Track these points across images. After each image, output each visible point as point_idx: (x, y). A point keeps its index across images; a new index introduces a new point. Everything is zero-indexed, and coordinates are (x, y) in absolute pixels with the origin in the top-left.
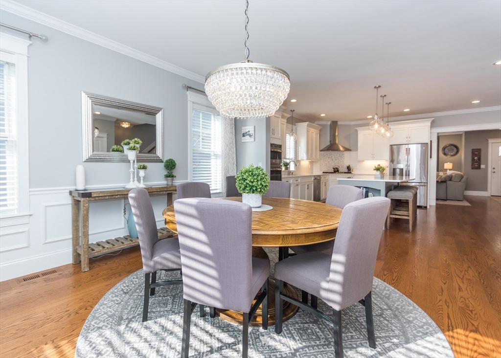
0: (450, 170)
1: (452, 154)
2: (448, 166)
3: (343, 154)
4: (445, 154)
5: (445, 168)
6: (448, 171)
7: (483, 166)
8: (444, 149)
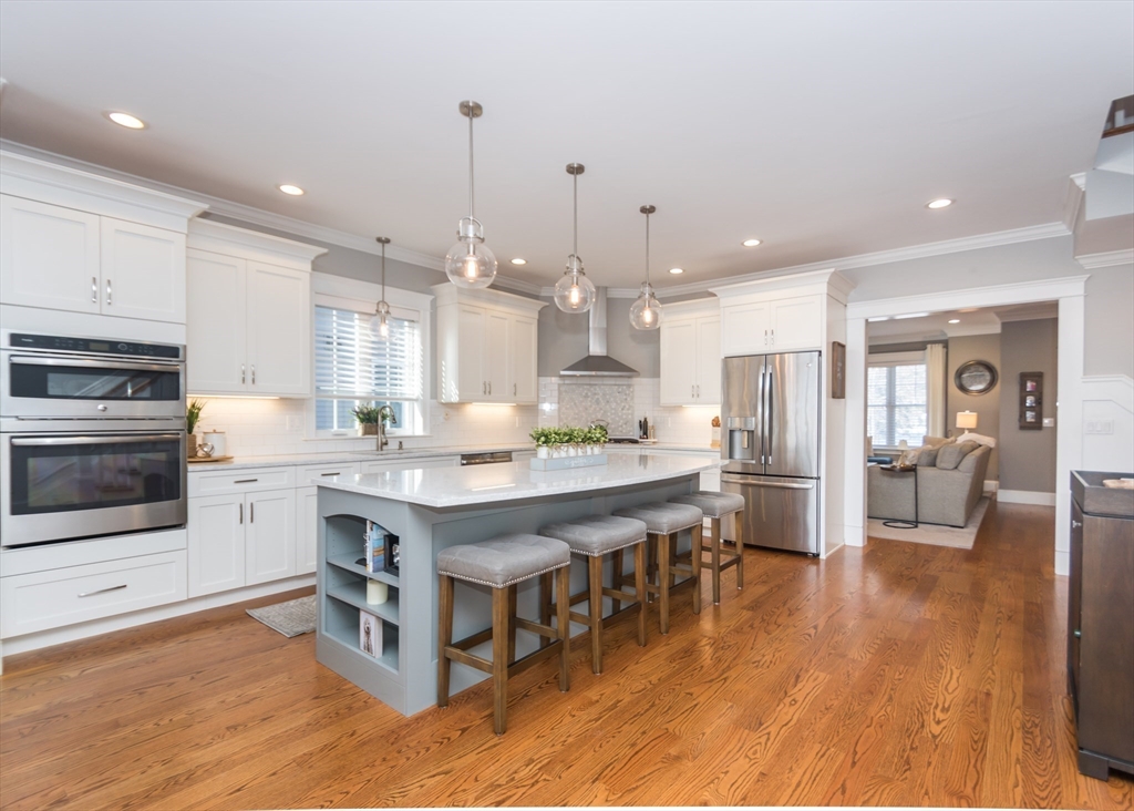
0: (971, 430)
1: (981, 387)
2: (966, 419)
3: (629, 386)
4: (962, 388)
5: (958, 425)
6: (966, 432)
7: (1046, 422)
8: (959, 374)
